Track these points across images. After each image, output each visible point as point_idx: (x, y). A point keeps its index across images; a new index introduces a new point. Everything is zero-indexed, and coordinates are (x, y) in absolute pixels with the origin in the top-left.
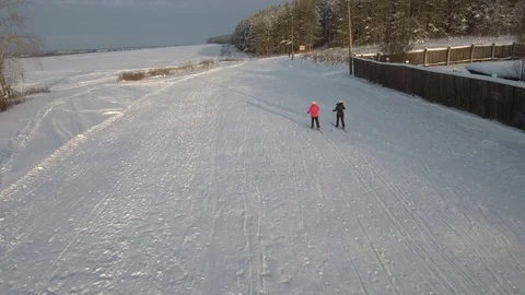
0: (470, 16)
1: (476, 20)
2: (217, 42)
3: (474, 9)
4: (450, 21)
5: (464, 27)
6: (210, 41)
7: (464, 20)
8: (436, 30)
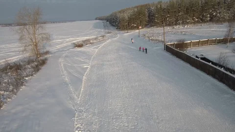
0: (211, 14)
1: (214, 16)
2: (99, 19)
3: (213, 11)
4: (203, 16)
5: (209, 19)
6: (96, 19)
7: (209, 16)
8: (197, 20)
